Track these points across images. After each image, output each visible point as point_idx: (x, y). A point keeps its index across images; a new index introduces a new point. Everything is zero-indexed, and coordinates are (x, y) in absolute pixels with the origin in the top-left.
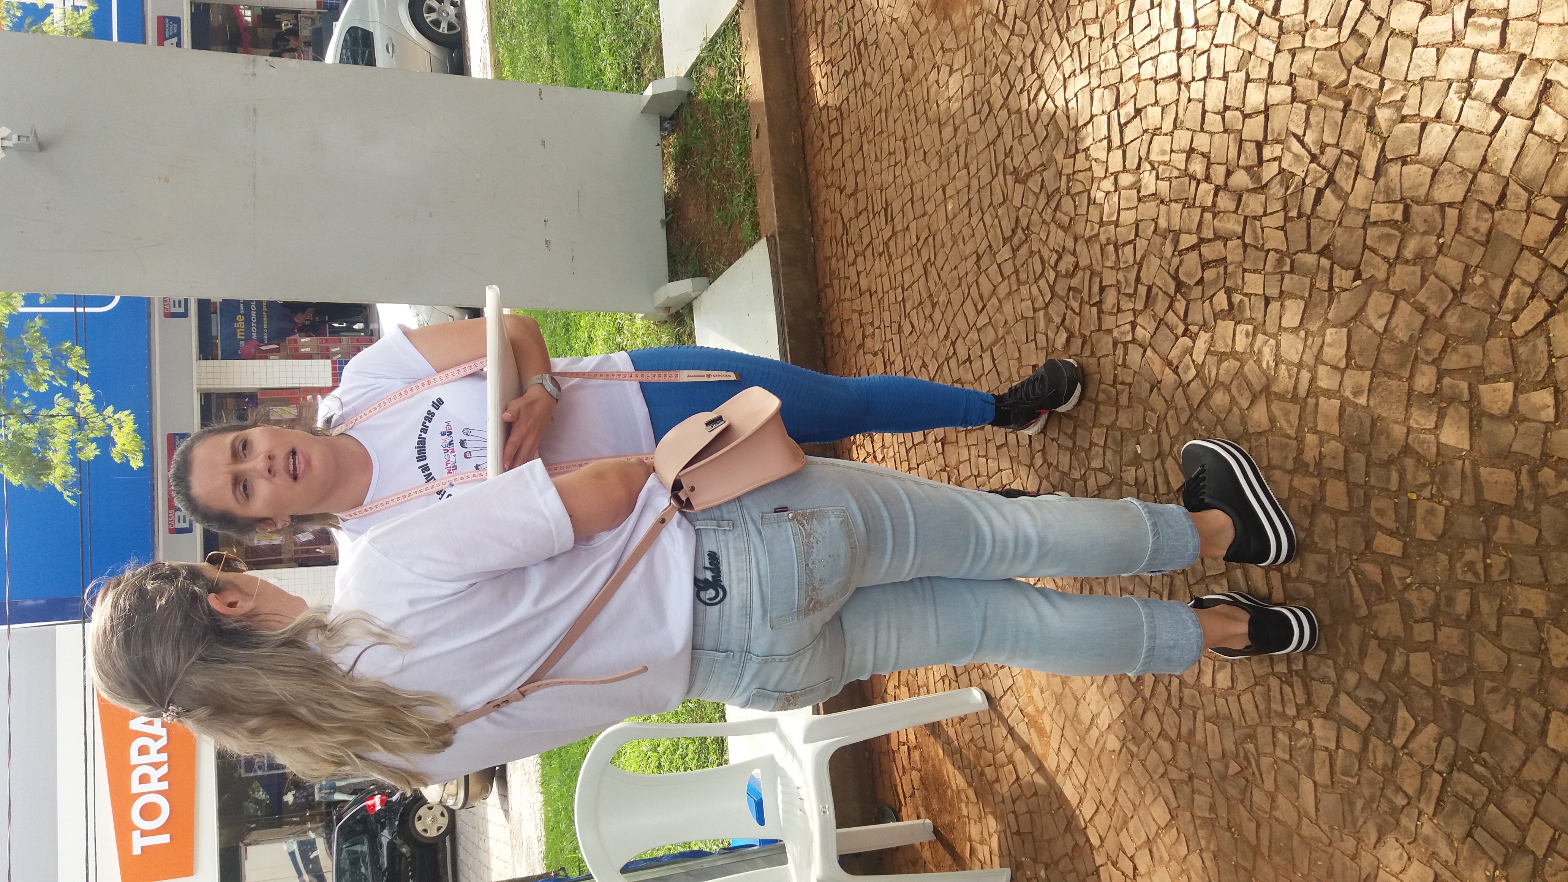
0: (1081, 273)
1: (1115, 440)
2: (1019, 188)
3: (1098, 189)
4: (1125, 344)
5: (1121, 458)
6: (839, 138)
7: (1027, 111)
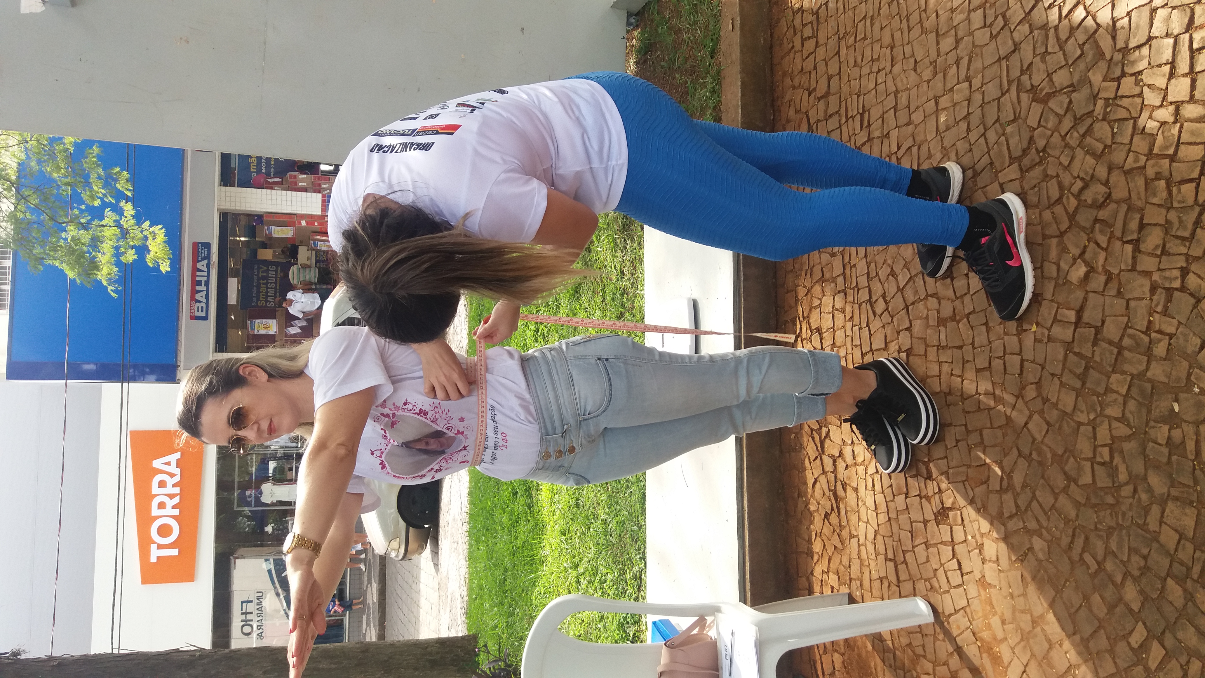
0: (1113, 206)
1: (1142, 392)
2: (1037, 109)
3: (1150, 117)
4: (1170, 291)
5: (1149, 412)
6: (812, 42)
7: (1056, 28)
